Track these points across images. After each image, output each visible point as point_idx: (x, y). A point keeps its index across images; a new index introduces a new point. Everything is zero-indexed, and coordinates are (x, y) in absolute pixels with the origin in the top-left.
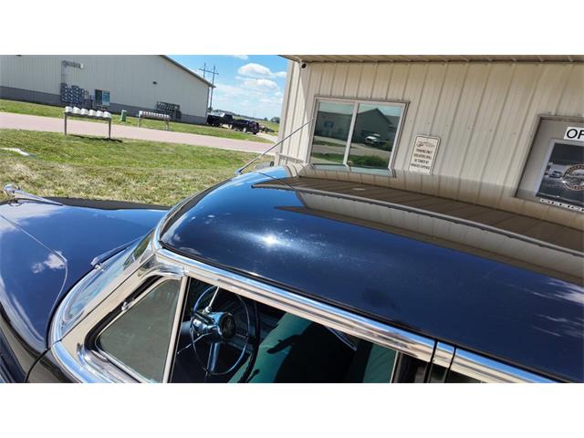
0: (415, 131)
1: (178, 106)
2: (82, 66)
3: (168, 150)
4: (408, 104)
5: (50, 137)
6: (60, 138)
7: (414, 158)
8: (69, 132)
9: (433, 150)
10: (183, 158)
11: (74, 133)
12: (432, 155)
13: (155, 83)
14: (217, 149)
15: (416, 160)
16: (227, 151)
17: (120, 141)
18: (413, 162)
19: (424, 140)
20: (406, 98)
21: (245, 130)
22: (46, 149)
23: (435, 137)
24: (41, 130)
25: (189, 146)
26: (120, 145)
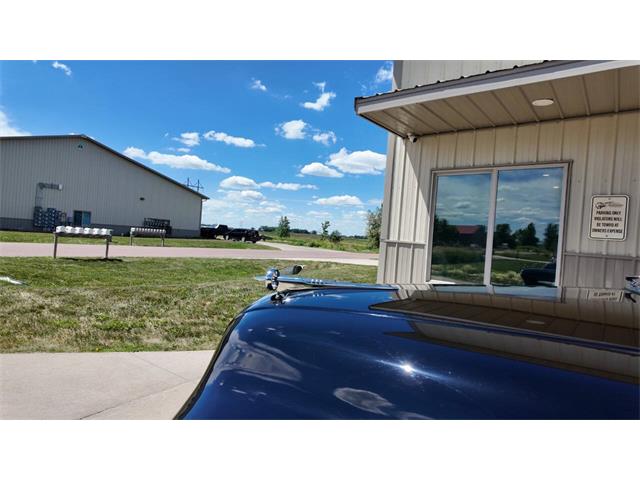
0: (589, 192)
1: (169, 221)
2: (60, 187)
3: (175, 265)
4: (570, 163)
5: (37, 262)
6: (50, 263)
7: (595, 223)
8: (58, 255)
9: (622, 210)
10: (196, 273)
11: (66, 256)
12: (622, 216)
13: (142, 199)
14: (230, 260)
15: (598, 225)
16: (241, 260)
17: (120, 261)
18: (594, 226)
19: (604, 200)
20: (567, 157)
21: (243, 239)
22: (36, 276)
23: (622, 194)
24: (26, 256)
25: (197, 259)
26: (120, 264)
